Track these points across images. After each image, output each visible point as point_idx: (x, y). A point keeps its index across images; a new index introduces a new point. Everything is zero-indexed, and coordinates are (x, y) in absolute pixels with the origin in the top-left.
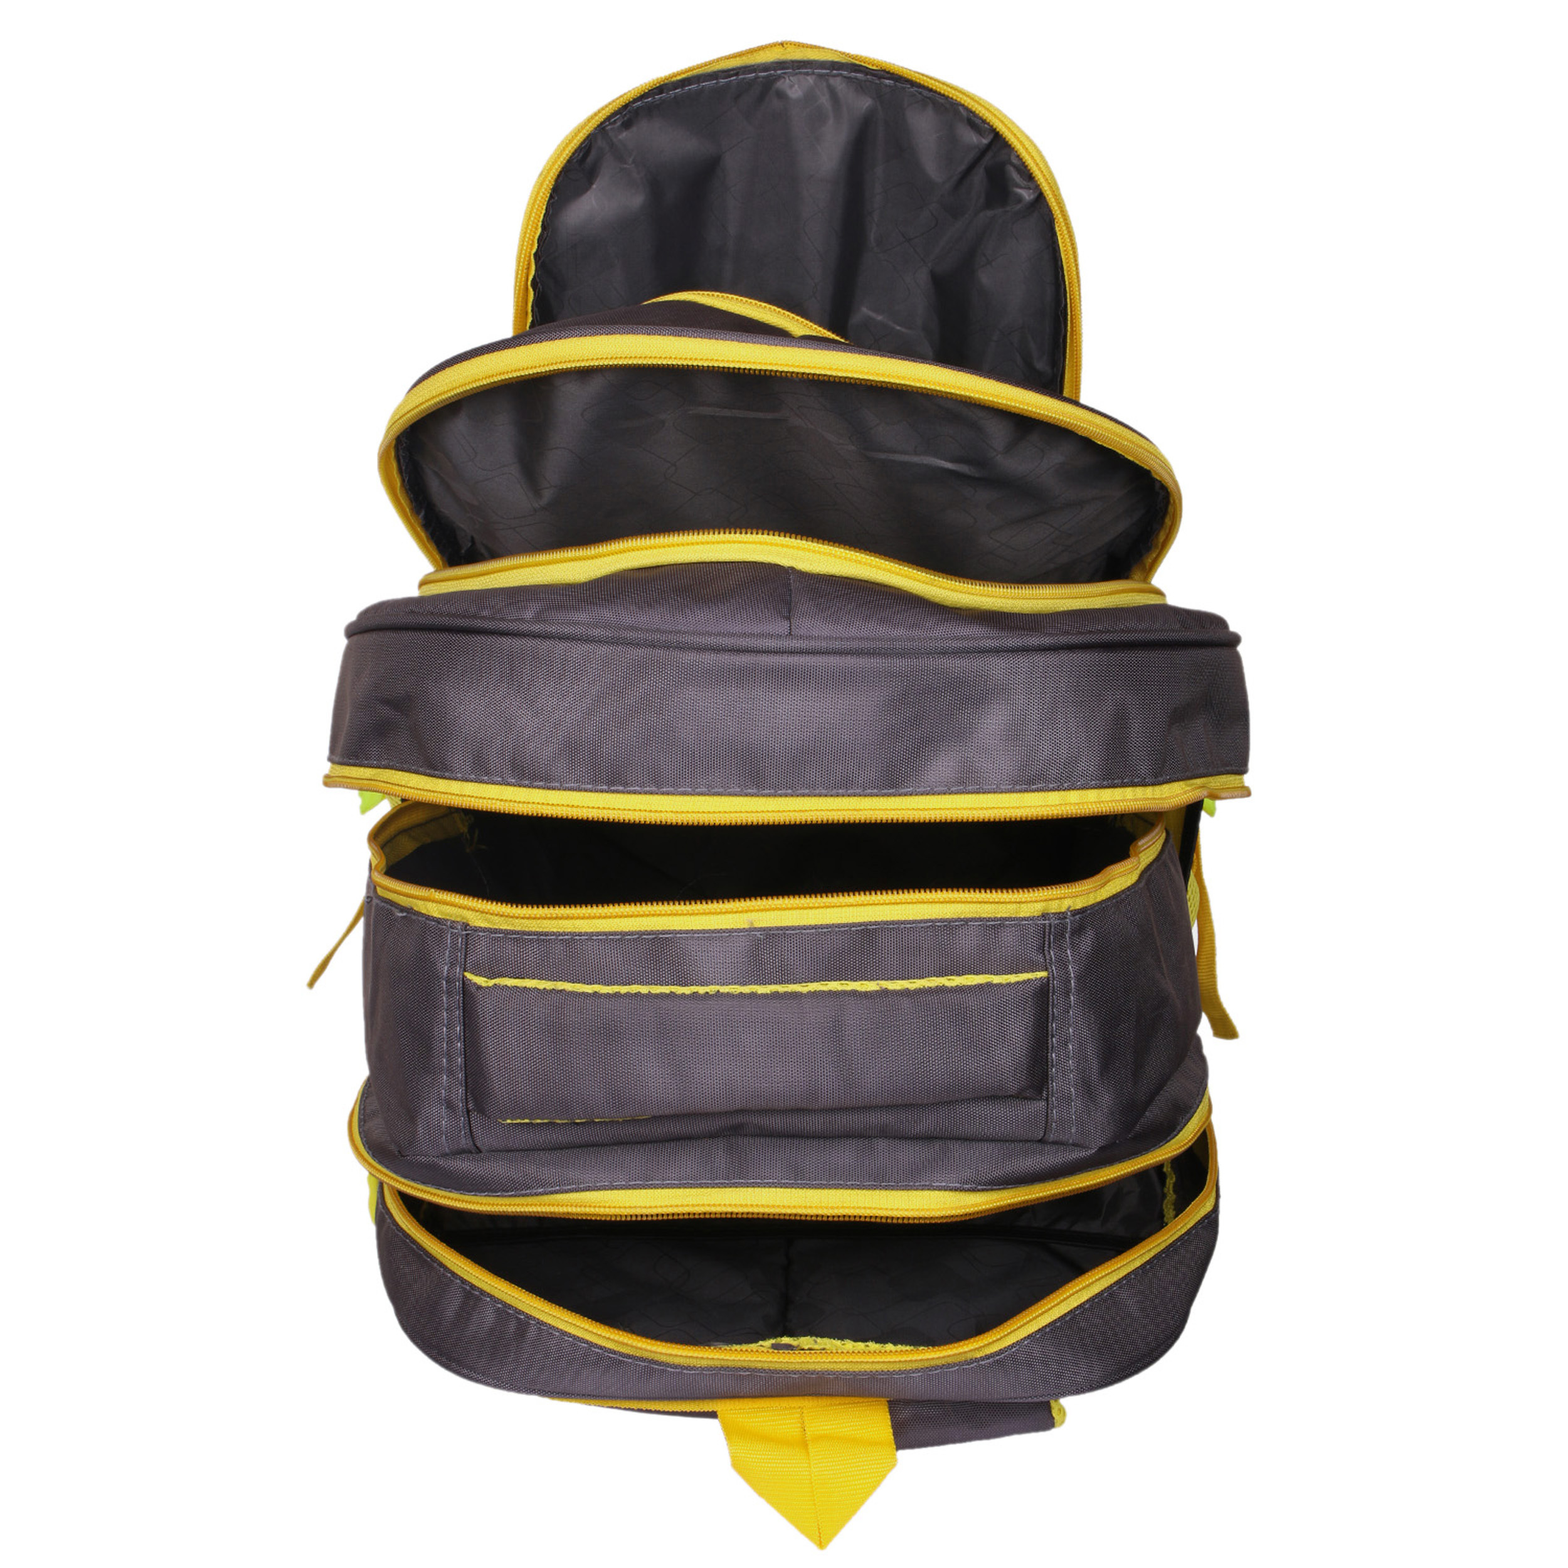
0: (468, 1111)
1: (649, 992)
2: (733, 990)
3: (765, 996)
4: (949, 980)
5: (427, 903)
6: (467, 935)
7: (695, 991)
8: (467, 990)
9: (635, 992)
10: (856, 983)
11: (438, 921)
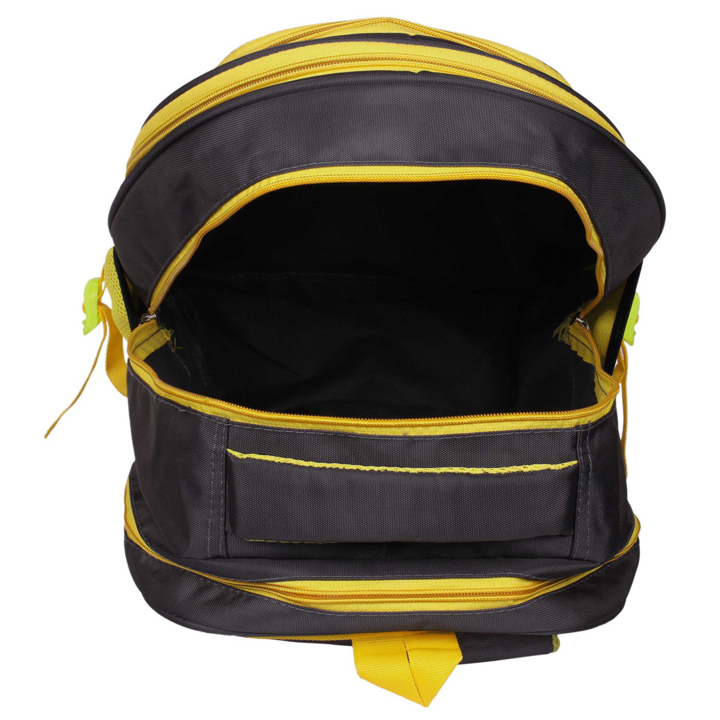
0: (226, 533)
1: (344, 468)
2: (395, 470)
3: (414, 474)
4: (525, 467)
5: (202, 405)
6: (229, 426)
7: (372, 469)
8: (228, 459)
9: (335, 467)
10: (469, 469)
11: (210, 417)
